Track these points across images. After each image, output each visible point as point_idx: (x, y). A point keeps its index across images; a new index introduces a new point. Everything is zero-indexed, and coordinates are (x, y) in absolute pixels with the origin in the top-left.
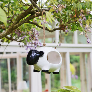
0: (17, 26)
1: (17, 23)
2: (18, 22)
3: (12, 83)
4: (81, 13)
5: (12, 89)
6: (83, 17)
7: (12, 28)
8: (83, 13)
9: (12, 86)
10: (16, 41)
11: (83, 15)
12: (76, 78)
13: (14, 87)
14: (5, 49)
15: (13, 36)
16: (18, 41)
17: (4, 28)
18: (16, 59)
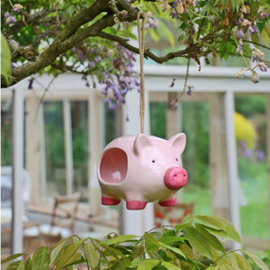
0: (69, 44)
1: (68, 36)
2: (73, 33)
3: (75, 167)
4: (242, 16)
5: (75, 184)
6: (248, 26)
7: (57, 49)
8: (246, 16)
9: (75, 176)
10: (75, 72)
11: (246, 22)
12: (259, 160)
13: (79, 179)
14: (51, 82)
15: (68, 59)
16: (79, 73)
17: (30, 55)
18: (86, 103)
